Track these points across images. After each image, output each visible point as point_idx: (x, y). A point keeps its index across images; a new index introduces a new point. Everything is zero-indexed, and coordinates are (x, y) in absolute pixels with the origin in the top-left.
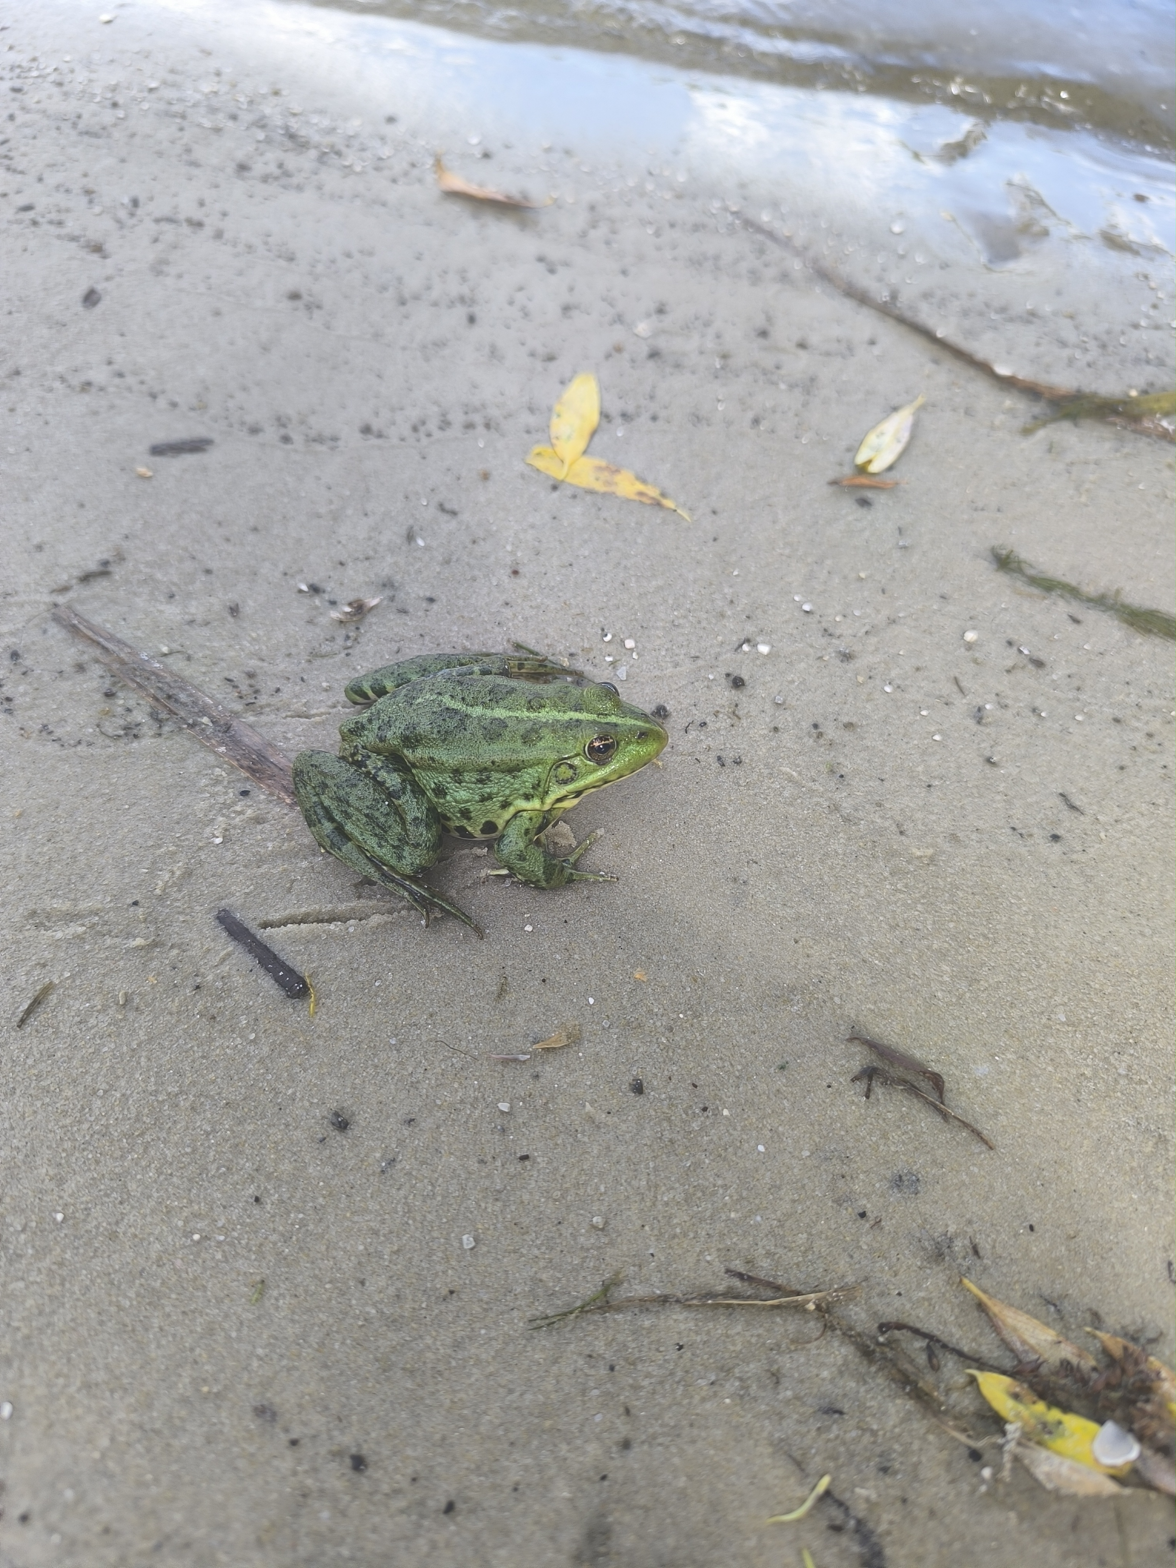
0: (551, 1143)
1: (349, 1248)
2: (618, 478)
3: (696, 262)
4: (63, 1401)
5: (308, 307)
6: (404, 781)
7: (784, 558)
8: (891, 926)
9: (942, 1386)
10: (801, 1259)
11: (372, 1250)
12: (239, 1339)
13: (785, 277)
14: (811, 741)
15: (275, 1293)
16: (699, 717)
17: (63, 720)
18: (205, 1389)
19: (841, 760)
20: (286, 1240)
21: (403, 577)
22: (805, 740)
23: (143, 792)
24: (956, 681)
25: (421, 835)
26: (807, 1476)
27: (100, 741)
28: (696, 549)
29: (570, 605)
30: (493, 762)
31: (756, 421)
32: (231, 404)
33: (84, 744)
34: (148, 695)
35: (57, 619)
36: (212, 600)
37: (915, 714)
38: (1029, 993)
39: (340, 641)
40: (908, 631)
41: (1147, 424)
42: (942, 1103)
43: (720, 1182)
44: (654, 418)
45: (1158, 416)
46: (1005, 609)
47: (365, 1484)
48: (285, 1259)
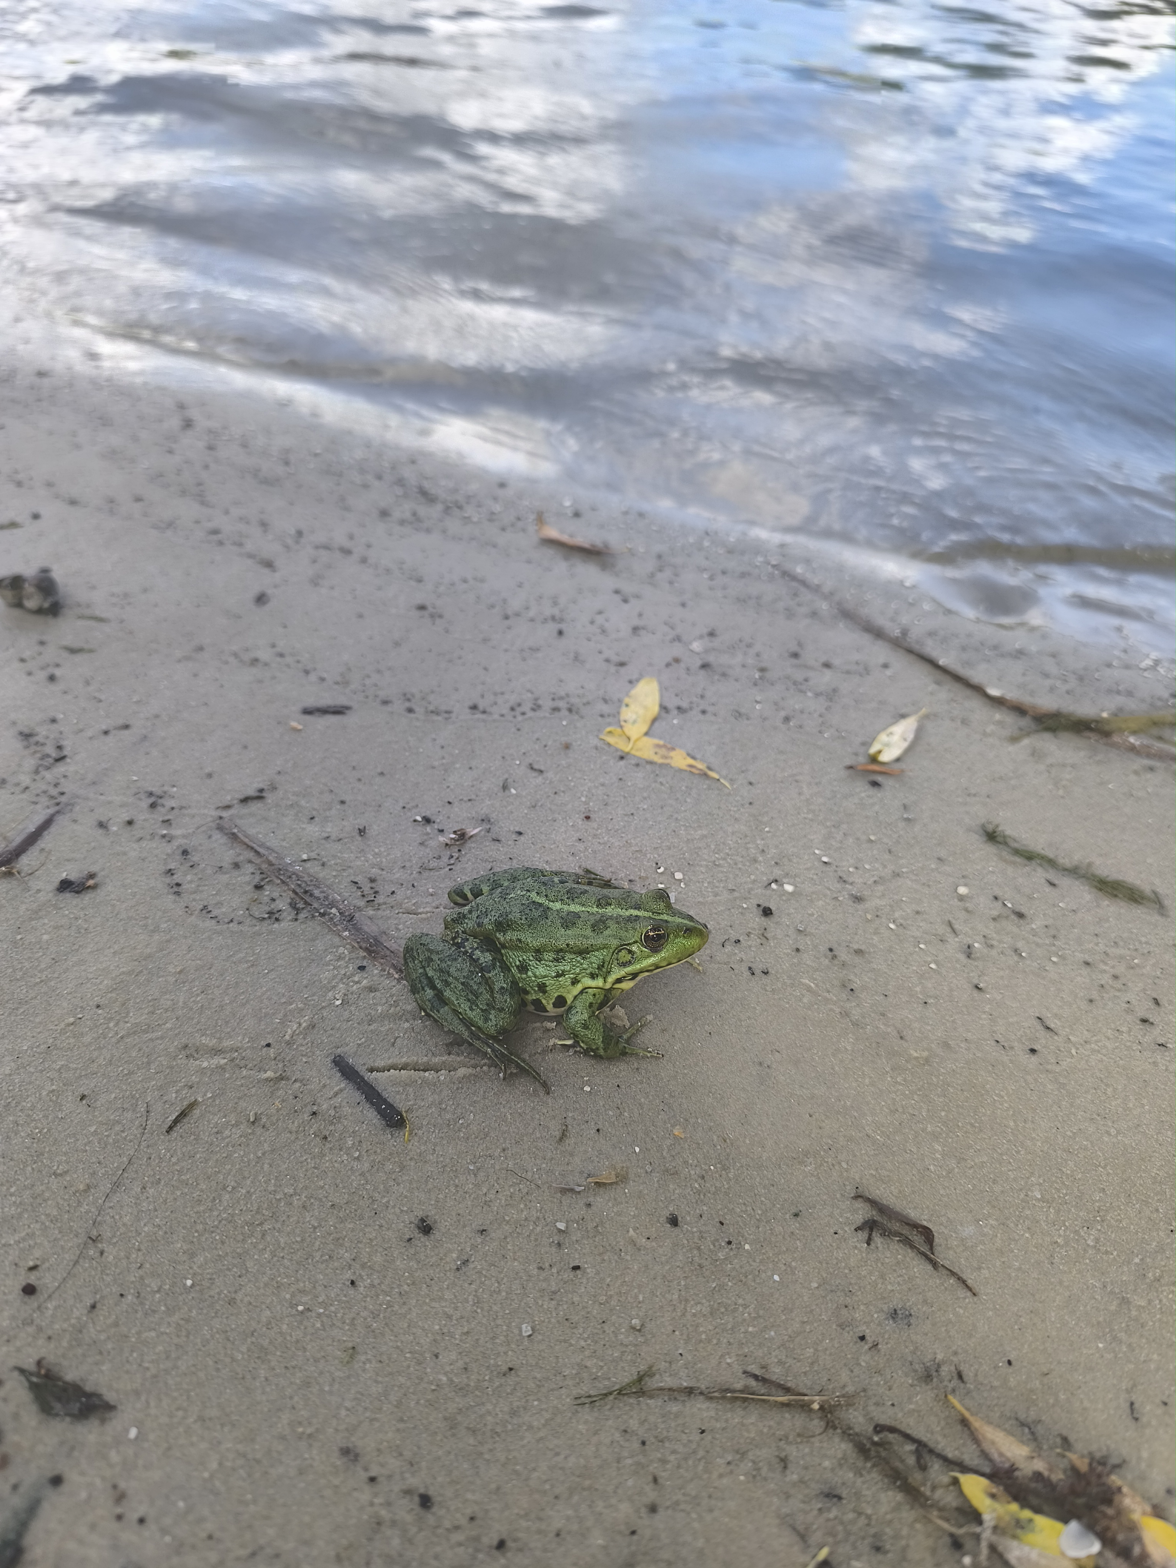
0: (598, 1258)
1: (426, 1327)
2: (672, 754)
3: (742, 601)
4: (181, 1429)
5: (432, 616)
6: (494, 959)
7: (807, 821)
8: (891, 1111)
9: (929, 1484)
10: (808, 1369)
11: (445, 1331)
12: (331, 1393)
13: (814, 614)
14: (827, 960)
15: (363, 1358)
16: (734, 936)
17: (220, 904)
18: (300, 1430)
19: (852, 977)
20: (375, 1316)
21: (497, 815)
22: (822, 960)
23: (280, 962)
24: (950, 924)
25: (506, 1001)
26: (809, 1547)
27: (248, 921)
28: (735, 809)
29: (630, 845)
30: (568, 945)
31: (787, 719)
32: (368, 682)
33: (235, 922)
34: (289, 889)
35: (220, 828)
36: (345, 823)
37: (915, 947)
38: (1010, 1173)
39: (445, 859)
40: (909, 883)
41: (1116, 738)
42: (933, 1254)
43: (740, 1301)
44: (704, 712)
45: (1126, 733)
46: (993, 872)
47: (431, 1519)
48: (373, 1332)
